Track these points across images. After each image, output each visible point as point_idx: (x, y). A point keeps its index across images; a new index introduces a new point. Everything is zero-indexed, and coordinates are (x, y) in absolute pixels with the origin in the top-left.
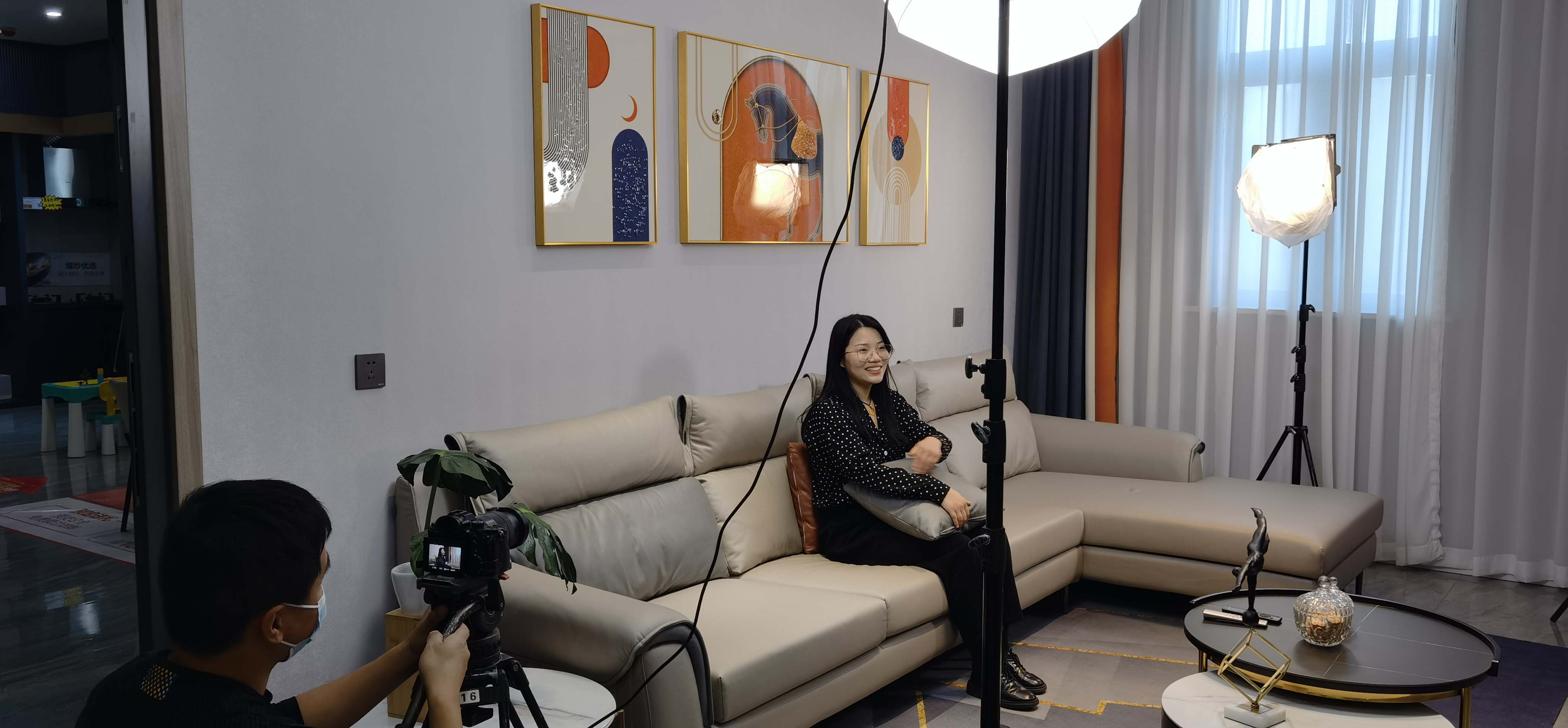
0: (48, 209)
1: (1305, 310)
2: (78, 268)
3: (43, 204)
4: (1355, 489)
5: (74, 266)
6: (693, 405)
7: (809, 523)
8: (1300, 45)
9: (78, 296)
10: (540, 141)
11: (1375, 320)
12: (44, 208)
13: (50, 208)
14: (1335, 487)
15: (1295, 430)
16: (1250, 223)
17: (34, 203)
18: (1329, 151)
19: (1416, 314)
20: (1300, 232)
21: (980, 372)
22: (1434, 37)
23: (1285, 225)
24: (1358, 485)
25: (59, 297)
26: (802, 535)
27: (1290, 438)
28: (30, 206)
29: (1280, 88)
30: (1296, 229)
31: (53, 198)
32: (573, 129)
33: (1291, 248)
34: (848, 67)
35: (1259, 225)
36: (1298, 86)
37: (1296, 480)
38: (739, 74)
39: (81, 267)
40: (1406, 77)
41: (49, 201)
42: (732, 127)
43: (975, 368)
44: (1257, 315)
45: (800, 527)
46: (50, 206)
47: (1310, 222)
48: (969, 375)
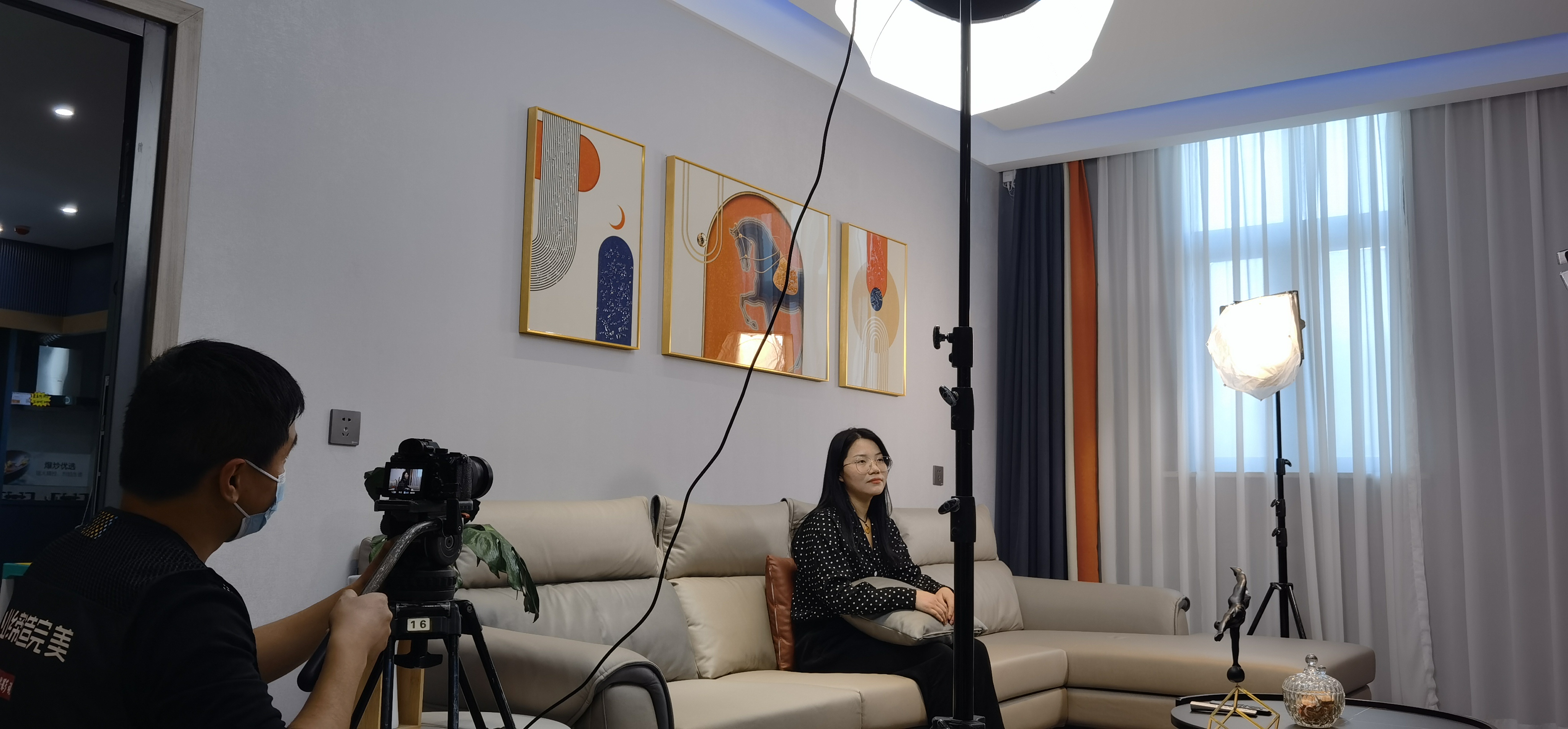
0: (36, 406)
1: (1281, 464)
2: (56, 469)
3: (31, 400)
4: (1346, 640)
5: (53, 466)
6: (666, 506)
7: (785, 639)
8: (1259, 222)
9: (53, 495)
10: (530, 233)
11: (1352, 479)
12: (32, 404)
13: (38, 404)
14: (1324, 639)
15: (1280, 586)
16: (1222, 377)
17: (22, 398)
18: (1293, 307)
19: (1391, 473)
20: (1271, 384)
21: (947, 341)
22: (1384, 211)
23: (1256, 379)
24: (1349, 636)
25: (33, 494)
26: (776, 651)
27: (1276, 594)
28: (18, 401)
29: (1243, 263)
30: (1267, 382)
31: (43, 395)
32: (562, 226)
33: (1264, 400)
34: (828, 216)
35: (1231, 380)
36: (1260, 261)
37: (1285, 633)
38: (724, 205)
39: (60, 467)
40: (1361, 249)
41: (38, 397)
42: (716, 251)
43: (943, 338)
44: (1236, 478)
45: (775, 643)
46: (38, 402)
47: (1280, 374)
48: (937, 346)
